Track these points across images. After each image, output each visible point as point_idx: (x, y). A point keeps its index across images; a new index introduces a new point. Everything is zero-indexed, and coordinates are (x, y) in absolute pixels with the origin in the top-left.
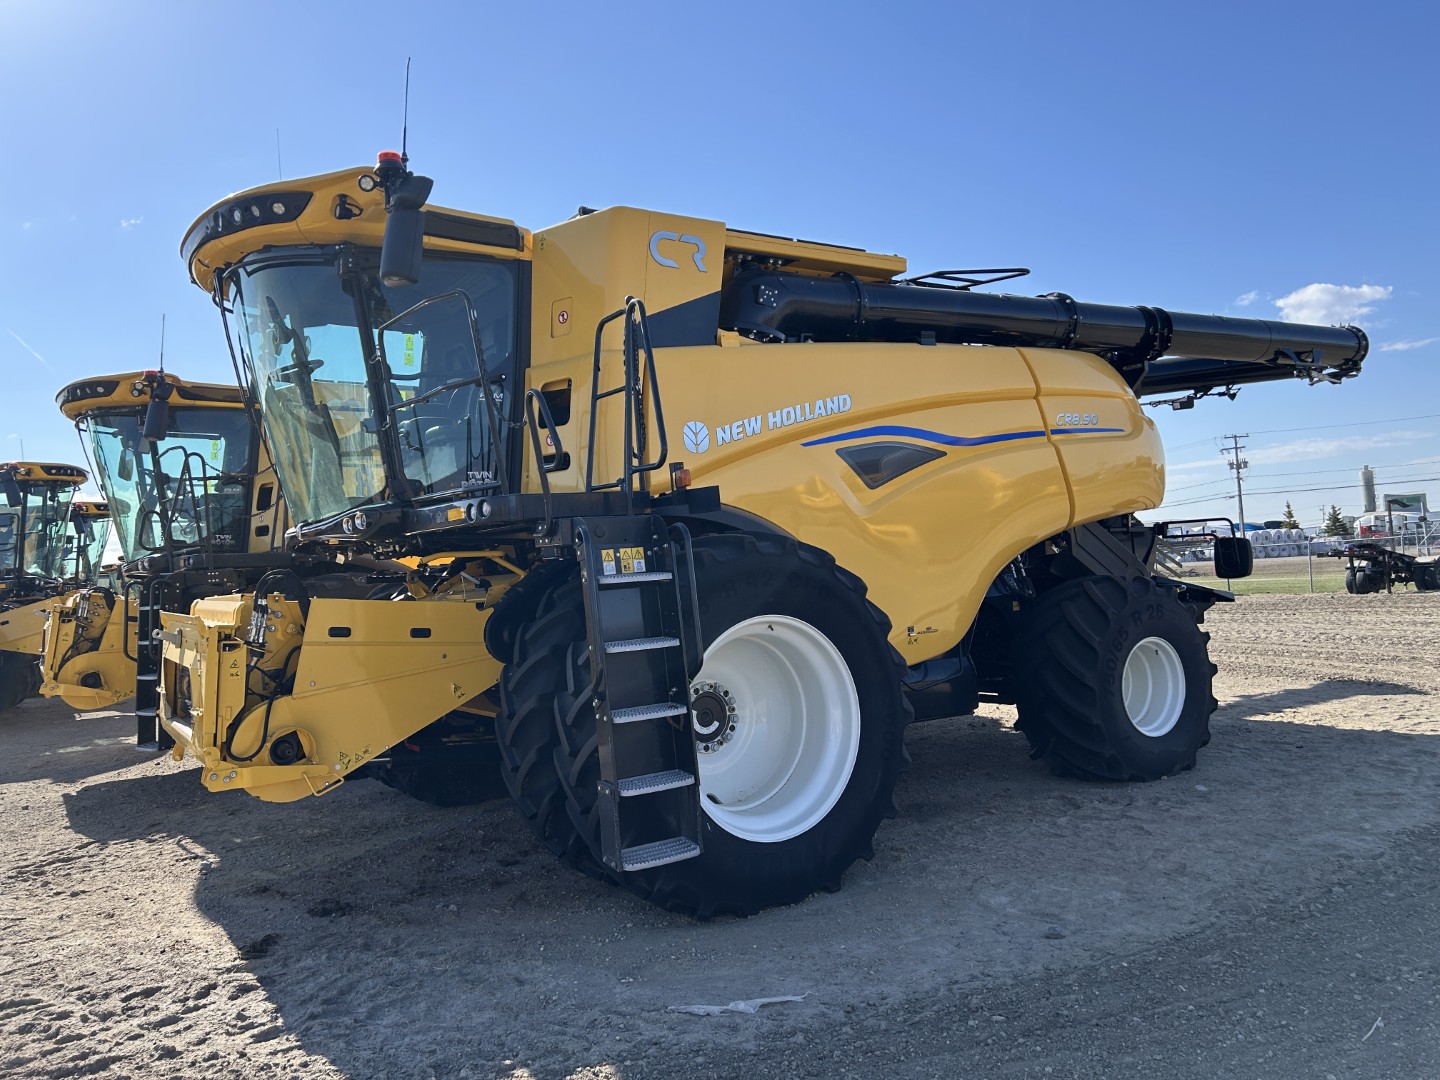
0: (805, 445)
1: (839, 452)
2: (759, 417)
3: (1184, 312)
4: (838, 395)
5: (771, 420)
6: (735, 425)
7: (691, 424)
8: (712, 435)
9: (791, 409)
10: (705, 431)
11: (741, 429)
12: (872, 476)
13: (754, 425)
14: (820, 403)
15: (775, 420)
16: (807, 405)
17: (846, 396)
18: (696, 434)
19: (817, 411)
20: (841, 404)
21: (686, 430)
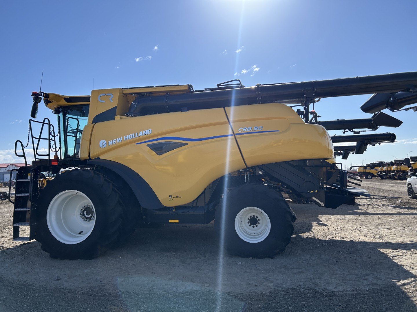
0: (136, 144)
1: (148, 145)
2: (121, 138)
3: (330, 79)
4: (147, 130)
5: (125, 138)
6: (114, 140)
7: (102, 141)
8: (107, 143)
9: (131, 135)
10: (105, 142)
11: (116, 141)
12: (159, 152)
13: (120, 139)
14: (141, 132)
15: (126, 138)
16: (137, 133)
17: (150, 130)
18: (103, 143)
19: (140, 135)
20: (148, 132)
21: (100, 142)
